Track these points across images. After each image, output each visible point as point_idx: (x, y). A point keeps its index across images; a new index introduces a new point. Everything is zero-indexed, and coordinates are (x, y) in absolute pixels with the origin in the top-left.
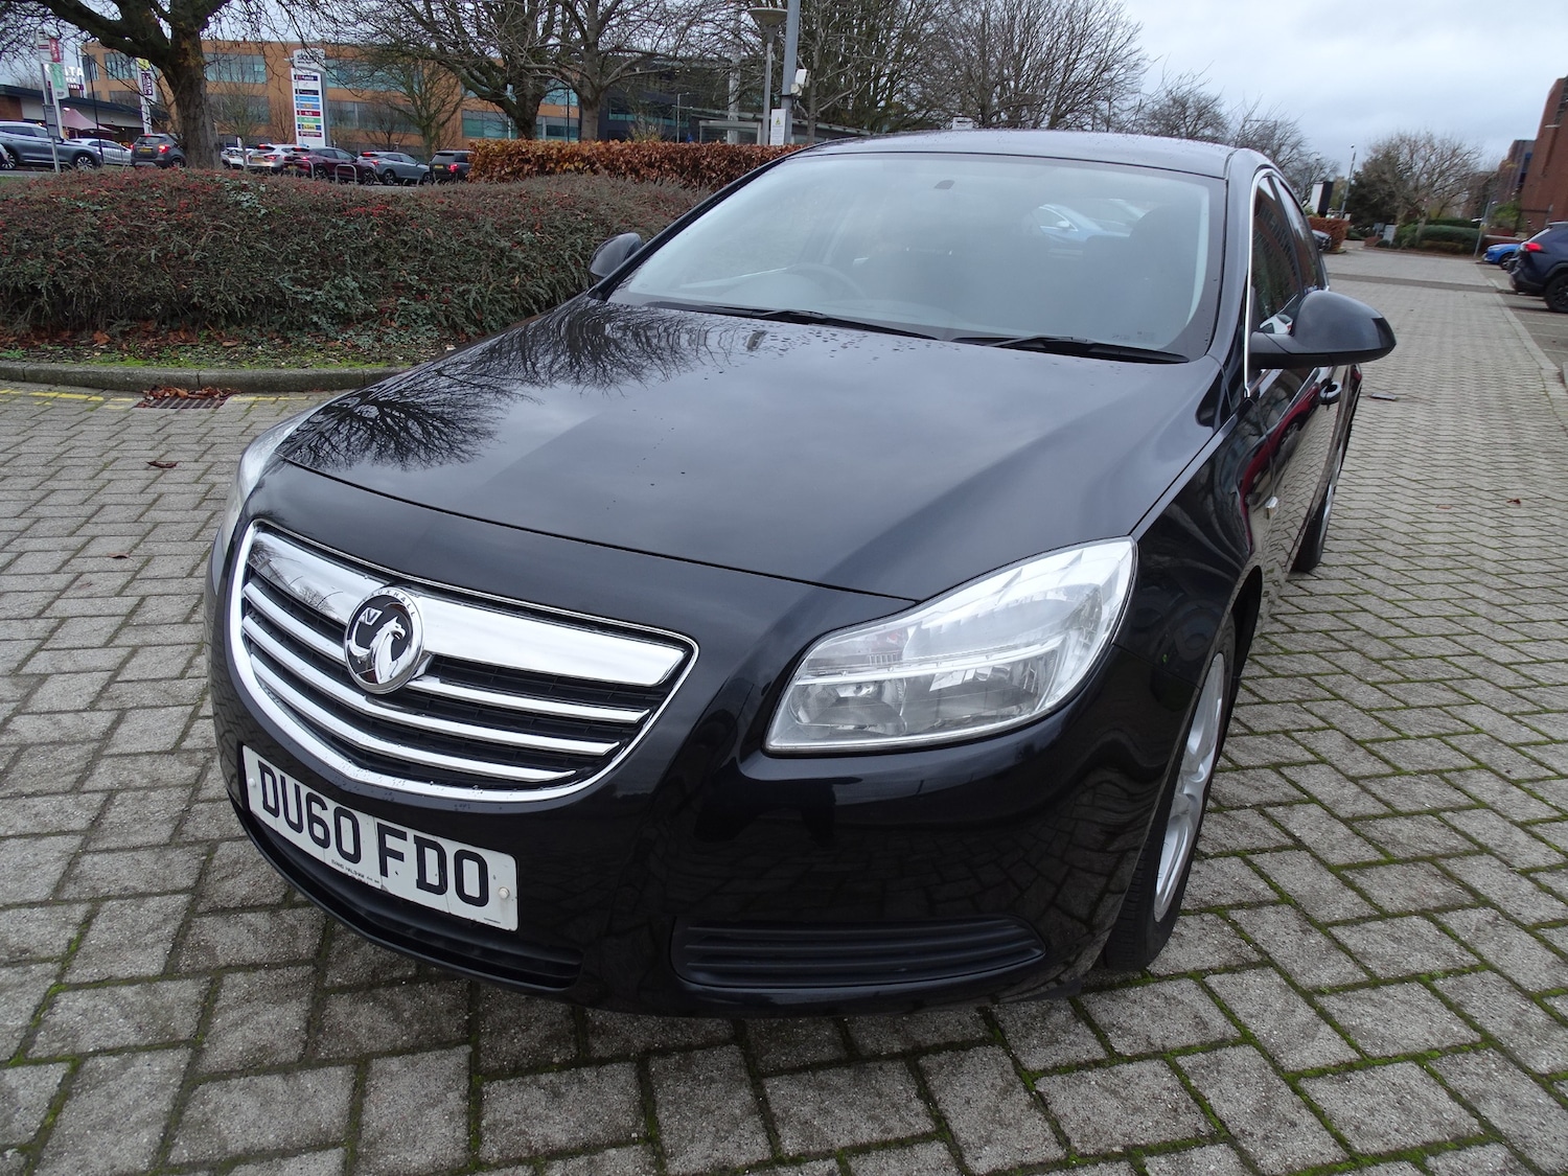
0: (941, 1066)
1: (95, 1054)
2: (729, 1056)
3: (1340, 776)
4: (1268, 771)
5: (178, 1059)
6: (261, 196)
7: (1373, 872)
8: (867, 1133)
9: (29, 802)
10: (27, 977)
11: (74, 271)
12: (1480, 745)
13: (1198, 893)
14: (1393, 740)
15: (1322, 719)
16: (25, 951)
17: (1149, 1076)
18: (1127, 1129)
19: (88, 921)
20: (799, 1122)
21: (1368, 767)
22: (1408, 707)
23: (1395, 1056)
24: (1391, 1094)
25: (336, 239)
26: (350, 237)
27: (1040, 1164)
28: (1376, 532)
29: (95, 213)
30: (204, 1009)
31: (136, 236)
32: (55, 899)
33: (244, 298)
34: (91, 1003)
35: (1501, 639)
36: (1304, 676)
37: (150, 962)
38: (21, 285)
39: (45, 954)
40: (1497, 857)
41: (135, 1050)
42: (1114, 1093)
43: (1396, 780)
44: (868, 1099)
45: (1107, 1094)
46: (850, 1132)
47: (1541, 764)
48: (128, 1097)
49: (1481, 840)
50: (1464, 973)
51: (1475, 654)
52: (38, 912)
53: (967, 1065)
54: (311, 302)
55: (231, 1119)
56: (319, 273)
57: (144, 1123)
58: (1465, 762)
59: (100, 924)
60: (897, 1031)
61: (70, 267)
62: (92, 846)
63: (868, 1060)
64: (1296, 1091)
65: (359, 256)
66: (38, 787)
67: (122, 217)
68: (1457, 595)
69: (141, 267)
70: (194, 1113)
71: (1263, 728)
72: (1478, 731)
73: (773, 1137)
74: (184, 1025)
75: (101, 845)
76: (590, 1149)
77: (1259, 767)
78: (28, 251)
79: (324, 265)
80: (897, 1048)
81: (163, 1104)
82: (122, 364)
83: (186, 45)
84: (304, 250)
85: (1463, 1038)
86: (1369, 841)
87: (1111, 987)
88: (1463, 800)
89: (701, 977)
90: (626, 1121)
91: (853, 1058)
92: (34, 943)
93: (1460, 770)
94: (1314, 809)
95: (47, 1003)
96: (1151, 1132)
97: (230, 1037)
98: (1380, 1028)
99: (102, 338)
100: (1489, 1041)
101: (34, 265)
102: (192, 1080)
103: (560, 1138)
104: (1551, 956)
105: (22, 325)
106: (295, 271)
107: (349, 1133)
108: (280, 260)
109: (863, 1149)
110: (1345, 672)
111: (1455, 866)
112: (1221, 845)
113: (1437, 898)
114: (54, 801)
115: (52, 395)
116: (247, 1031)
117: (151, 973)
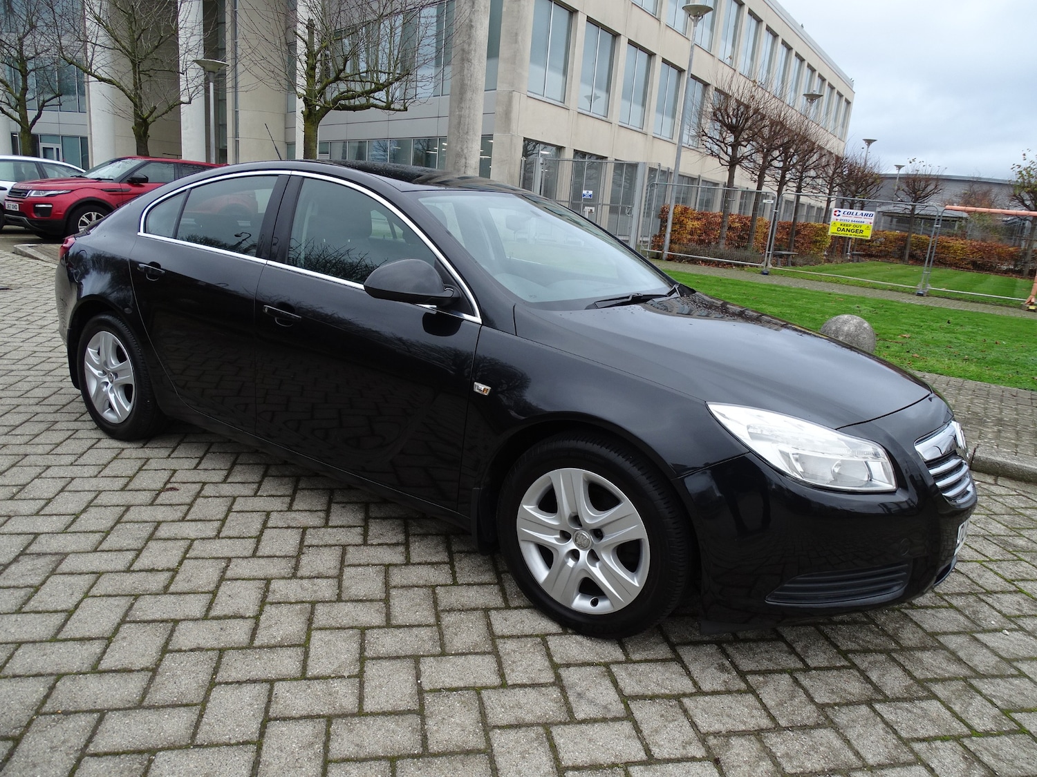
1: (998, 707)
34: (974, 718)
37: (933, 707)
39: (960, 748)
41: (984, 697)
48: (1006, 691)
59: (922, 733)
81: (999, 680)
95: (987, 734)
97: (952, 670)
116: (944, 665)
117: (939, 703)
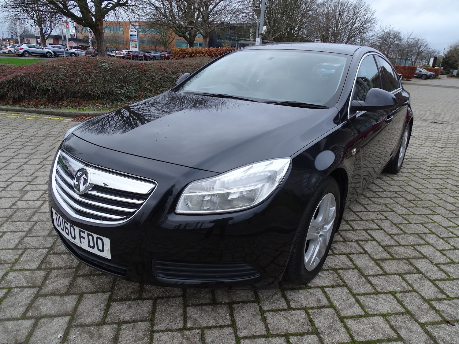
0: (238, 307)
1: (15, 288)
2: (179, 301)
3: (386, 234)
4: (363, 231)
5: (35, 290)
6: (108, 64)
7: (387, 262)
8: (212, 323)
9: (16, 223)
10: (3, 267)
11: (58, 85)
12: (434, 227)
13: (330, 265)
14: (406, 224)
15: (385, 217)
16: (4, 261)
17: (299, 314)
18: (287, 328)
19: (22, 254)
20: (194, 319)
21: (395, 231)
22: (414, 214)
23: (376, 314)
24: (371, 325)
25: (128, 76)
26: (132, 75)
27: (259, 336)
28: (422, 163)
29: (65, 69)
30: (45, 279)
31: (75, 75)
32: (16, 248)
33: (102, 92)
34: (17, 275)
35: (452, 195)
36: (384, 204)
37: (34, 266)
38: (44, 88)
39: (9, 262)
40: (429, 259)
41: (26, 287)
42: (287, 318)
43: (403, 236)
44: (215, 314)
45: (284, 318)
46: (207, 323)
47: (453, 233)
48: (20, 299)
49: (425, 254)
50: (406, 292)
51: (442, 200)
52: (10, 251)
53: (246, 308)
54: (120, 93)
55: (44, 307)
56: (123, 85)
57: (22, 306)
58: (427, 231)
59: (25, 255)
60: (229, 297)
61: (57, 84)
62: (28, 235)
63: (218, 304)
64: (342, 322)
65: (134, 81)
66: (18, 219)
67: (72, 70)
68: (442, 182)
69: (76, 83)
70: (35, 304)
71: (366, 219)
72: (435, 222)
73: (185, 322)
74: (39, 282)
75: (31, 235)
76: (135, 321)
77: (360, 230)
78: (47, 79)
79: (124, 83)
80: (227, 301)
81: (28, 301)
82: (69, 110)
83: (99, 23)
84: (119, 79)
85: (400, 311)
86: (389, 253)
87: (295, 289)
88: (422, 242)
89: (161, 275)
90: (146, 315)
91: (214, 303)
92: (7, 259)
93: (425, 234)
94: (374, 243)
95: (6, 274)
96: (294, 329)
97: (49, 286)
98: (374, 306)
99: (65, 103)
100: (408, 312)
101: (48, 83)
102: (37, 296)
103: (127, 318)
104: (436, 289)
105: (45, 99)
106: (116, 85)
107: (73, 312)
108: (112, 81)
109: (209, 328)
110: (398, 203)
111: (414, 261)
112: (341, 251)
113: (405, 270)
114: (22, 223)
115: (50, 118)
116: (54, 285)
117: (34, 268)
